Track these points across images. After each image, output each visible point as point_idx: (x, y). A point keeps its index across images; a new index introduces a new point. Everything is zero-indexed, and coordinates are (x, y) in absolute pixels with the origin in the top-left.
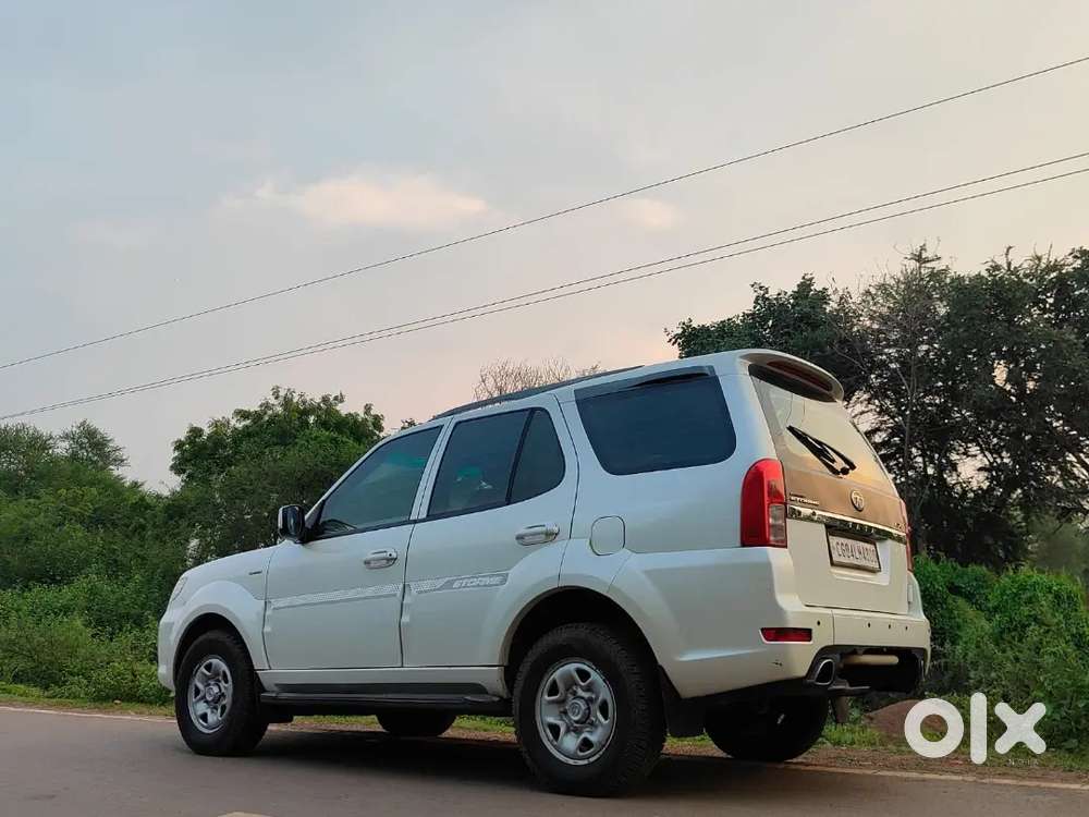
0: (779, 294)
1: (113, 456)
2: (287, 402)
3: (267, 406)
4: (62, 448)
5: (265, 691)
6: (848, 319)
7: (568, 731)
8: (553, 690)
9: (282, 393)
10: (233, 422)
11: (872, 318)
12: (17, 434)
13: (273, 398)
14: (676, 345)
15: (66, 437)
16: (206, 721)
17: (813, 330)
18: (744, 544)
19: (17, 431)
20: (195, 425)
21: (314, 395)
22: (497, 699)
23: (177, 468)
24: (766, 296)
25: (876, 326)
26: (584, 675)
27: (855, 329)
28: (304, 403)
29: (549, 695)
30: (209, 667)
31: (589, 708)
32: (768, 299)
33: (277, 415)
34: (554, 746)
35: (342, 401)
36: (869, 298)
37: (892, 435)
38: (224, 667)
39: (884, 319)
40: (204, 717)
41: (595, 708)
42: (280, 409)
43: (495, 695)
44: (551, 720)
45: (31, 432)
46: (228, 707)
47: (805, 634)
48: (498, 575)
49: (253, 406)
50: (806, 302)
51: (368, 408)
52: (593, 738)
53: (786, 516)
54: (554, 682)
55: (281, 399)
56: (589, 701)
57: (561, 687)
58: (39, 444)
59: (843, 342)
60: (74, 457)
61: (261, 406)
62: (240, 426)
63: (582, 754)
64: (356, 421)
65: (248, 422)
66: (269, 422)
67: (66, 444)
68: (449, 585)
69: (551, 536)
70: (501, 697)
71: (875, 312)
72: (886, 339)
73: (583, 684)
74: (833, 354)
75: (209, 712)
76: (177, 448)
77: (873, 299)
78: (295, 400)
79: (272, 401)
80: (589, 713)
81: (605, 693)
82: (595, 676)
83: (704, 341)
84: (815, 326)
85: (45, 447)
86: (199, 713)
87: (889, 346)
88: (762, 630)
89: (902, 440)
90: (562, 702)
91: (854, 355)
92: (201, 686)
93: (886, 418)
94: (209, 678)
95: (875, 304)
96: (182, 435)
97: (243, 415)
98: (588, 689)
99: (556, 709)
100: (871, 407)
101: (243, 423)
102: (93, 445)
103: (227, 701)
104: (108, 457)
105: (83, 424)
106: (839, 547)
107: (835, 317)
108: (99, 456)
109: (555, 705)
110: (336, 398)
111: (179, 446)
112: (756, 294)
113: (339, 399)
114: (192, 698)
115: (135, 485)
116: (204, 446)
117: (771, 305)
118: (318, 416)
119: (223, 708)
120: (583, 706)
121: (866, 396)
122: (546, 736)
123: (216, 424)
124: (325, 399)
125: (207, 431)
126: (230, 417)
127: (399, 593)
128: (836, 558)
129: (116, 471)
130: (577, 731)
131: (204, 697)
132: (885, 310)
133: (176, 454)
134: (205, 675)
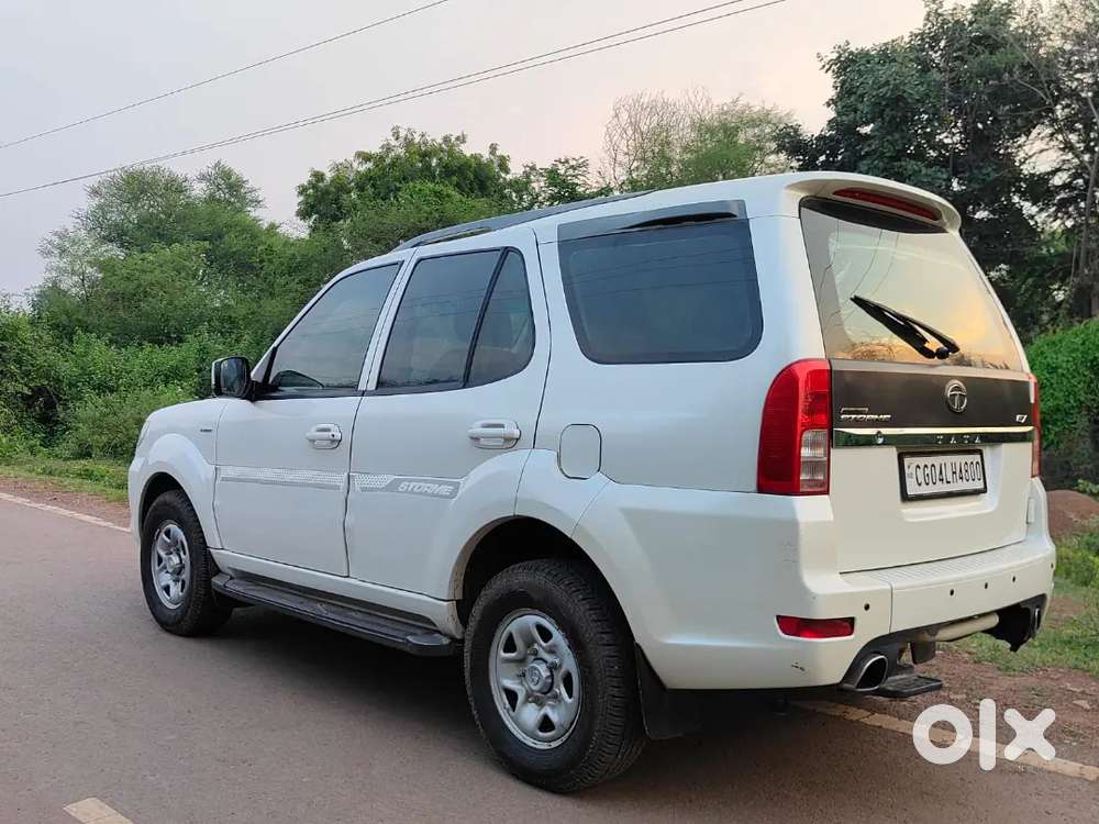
0: (955, 9)
1: (249, 196)
2: (409, 143)
3: (388, 148)
4: (199, 190)
5: (218, 571)
6: (1034, 37)
7: (527, 701)
8: (510, 646)
9: (402, 134)
10: (355, 165)
11: (1064, 36)
12: (153, 178)
13: (393, 139)
14: (830, 72)
15: (202, 178)
16: (168, 593)
17: (991, 53)
18: (761, 489)
19: (154, 173)
20: (316, 169)
21: (436, 136)
22: (445, 641)
23: (304, 214)
24: (940, 11)
25: (1068, 47)
26: (546, 635)
27: (1042, 51)
28: (425, 144)
29: (505, 651)
30: (168, 533)
31: (552, 676)
32: (940, 15)
33: (398, 158)
34: (512, 718)
35: (464, 142)
36: (1064, 12)
37: (1076, 176)
38: (181, 536)
39: (1079, 38)
40: (167, 589)
41: (559, 676)
42: (401, 151)
43: (445, 635)
44: (509, 684)
45: (167, 174)
46: (187, 583)
47: (844, 626)
48: (446, 483)
49: (374, 148)
50: (986, 18)
51: (493, 148)
52: (554, 717)
53: (830, 445)
54: (510, 637)
55: (401, 140)
56: (553, 668)
57: (519, 643)
58: (175, 187)
59: (1026, 67)
60: (212, 199)
61: (382, 147)
62: (362, 169)
63: (541, 734)
64: (479, 164)
65: (370, 165)
66: (393, 165)
67: (203, 185)
68: (392, 487)
69: (511, 442)
70: (453, 639)
71: (1069, 29)
72: (1079, 62)
73: (544, 644)
74: (1012, 82)
75: (172, 584)
76: (301, 193)
77: (1068, 12)
78: (417, 141)
79: (393, 142)
80: (553, 683)
81: (569, 663)
82: (558, 637)
83: (862, 68)
84: (993, 47)
85: (180, 190)
86: (163, 584)
87: (1082, 70)
88: (778, 617)
89: (1087, 182)
90: (522, 661)
91: (1035, 81)
92: (163, 554)
93: (1070, 156)
94: (170, 546)
95: (1070, 19)
96: (305, 179)
97: (366, 157)
98: (551, 651)
99: (515, 669)
100: (1054, 143)
101: (364, 167)
102: (229, 186)
103: (186, 575)
104: (244, 198)
105: (218, 165)
106: (920, 472)
107: (1019, 39)
108: (236, 196)
109: (513, 665)
110: (458, 139)
111: (303, 191)
112: (928, 9)
113: (462, 139)
114: (155, 567)
115: (273, 227)
116: (326, 192)
117: (945, 22)
118: (440, 159)
119: (183, 582)
120: (545, 673)
121: (1049, 131)
122: (501, 702)
123: (337, 168)
124: (446, 139)
125: (329, 176)
126: (352, 159)
127: (343, 485)
128: (912, 490)
129: (254, 213)
130: (540, 703)
131: (165, 568)
132: (1081, 28)
133: (301, 198)
134: (166, 542)
